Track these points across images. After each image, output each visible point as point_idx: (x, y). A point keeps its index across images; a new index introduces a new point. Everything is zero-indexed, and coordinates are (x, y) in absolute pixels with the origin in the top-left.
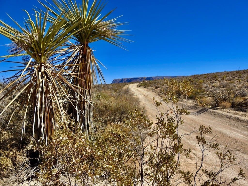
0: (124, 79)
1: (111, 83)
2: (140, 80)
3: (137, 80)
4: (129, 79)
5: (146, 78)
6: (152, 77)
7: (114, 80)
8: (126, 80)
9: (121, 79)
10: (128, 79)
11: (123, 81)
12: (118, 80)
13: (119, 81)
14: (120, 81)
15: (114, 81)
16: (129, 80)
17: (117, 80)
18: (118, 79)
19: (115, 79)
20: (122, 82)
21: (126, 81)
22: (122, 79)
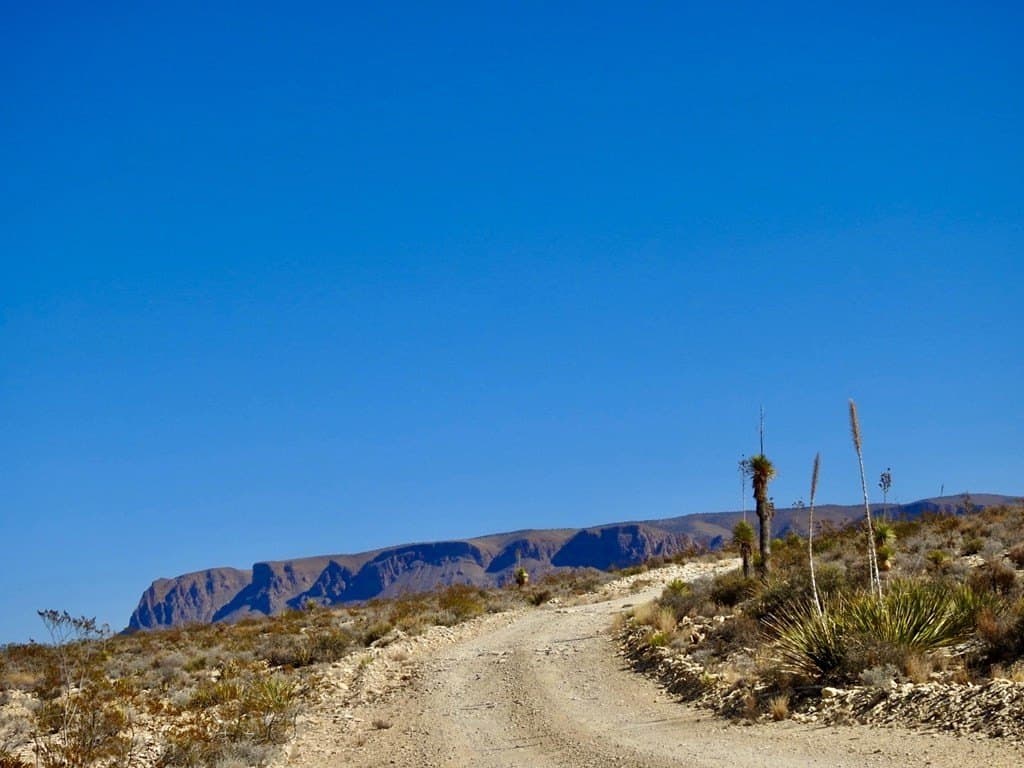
0: (280, 573)
1: (127, 624)
2: (493, 567)
3: (449, 566)
4: (355, 569)
5: (561, 540)
6: (632, 529)
7: (151, 590)
8: (307, 587)
9: (246, 567)
10: (334, 568)
12: (210, 586)
13: (224, 597)
15: (160, 598)
17: (194, 591)
18: (209, 574)
19: (172, 575)
20: (264, 606)
21: (315, 592)
22: (263, 573)
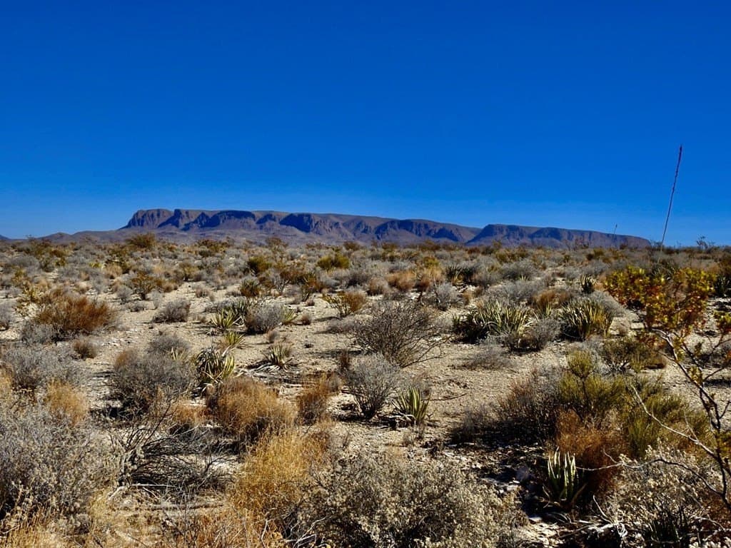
0: (184, 214)
1: (127, 224)
2: (259, 222)
3: (244, 220)
5: (284, 216)
6: (309, 215)
7: (137, 214)
8: (193, 220)
9: (173, 210)
10: (203, 215)
11: (182, 223)
12: (158, 215)
13: (163, 219)
14: (167, 218)
15: (140, 216)
16: (210, 216)
17: (152, 216)
18: (158, 210)
19: (145, 209)
20: (177, 225)
21: (195, 222)
22: (178, 213)
